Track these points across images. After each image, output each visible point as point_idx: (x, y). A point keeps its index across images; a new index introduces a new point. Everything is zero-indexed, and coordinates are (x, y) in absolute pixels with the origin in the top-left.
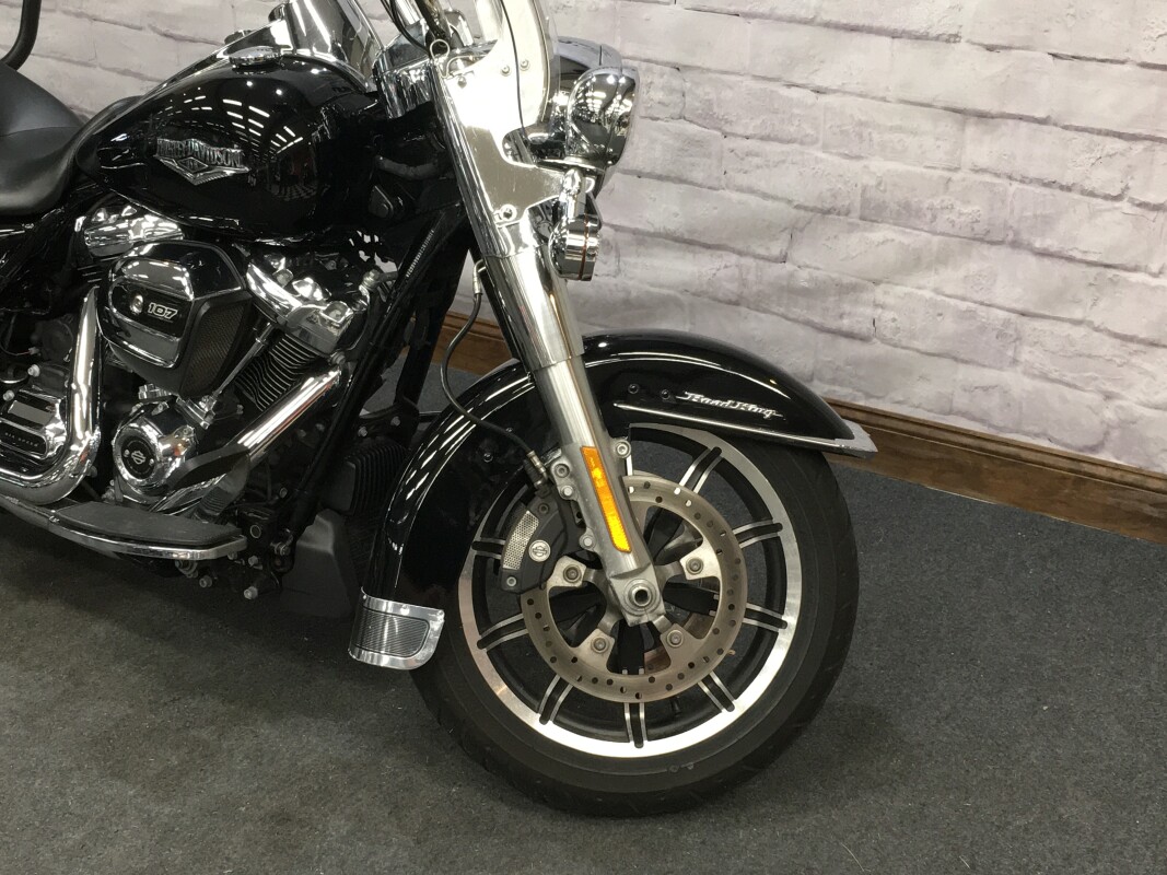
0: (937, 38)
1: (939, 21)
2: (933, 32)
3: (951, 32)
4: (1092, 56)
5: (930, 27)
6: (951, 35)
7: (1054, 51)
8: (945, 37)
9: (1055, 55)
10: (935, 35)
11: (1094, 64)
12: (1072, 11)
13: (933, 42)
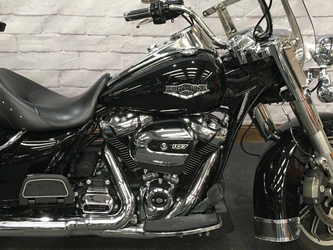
0: (280, 17)
1: (280, 12)
2: (279, 15)
3: (283, 15)
4: (324, 15)
5: (278, 14)
6: (283, 16)
7: (314, 16)
8: (282, 16)
9: (314, 17)
10: (279, 16)
11: (325, 18)
12: (319, 4)
13: (278, 18)
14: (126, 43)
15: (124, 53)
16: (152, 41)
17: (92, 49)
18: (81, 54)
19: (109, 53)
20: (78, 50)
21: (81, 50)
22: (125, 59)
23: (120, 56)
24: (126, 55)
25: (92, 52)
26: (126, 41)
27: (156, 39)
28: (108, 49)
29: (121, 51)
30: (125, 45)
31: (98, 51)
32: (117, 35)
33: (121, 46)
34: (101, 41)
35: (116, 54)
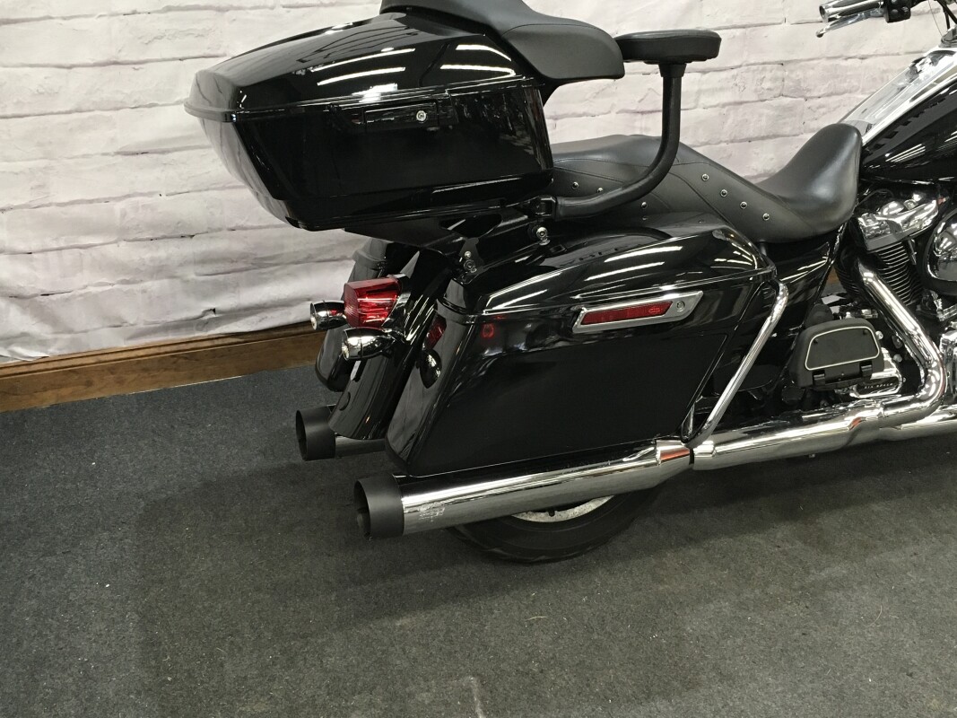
14: (649, 89)
15: (643, 113)
16: (699, 81)
17: (581, 111)
18: (558, 122)
19: (613, 114)
20: (553, 114)
21: (560, 112)
22: (643, 126)
23: (635, 121)
24: (645, 116)
25: (580, 116)
26: (649, 85)
27: (707, 75)
28: (613, 105)
29: (638, 110)
30: (647, 95)
31: (593, 113)
32: (634, 74)
33: (639, 99)
34: (603, 90)
35: (628, 116)
